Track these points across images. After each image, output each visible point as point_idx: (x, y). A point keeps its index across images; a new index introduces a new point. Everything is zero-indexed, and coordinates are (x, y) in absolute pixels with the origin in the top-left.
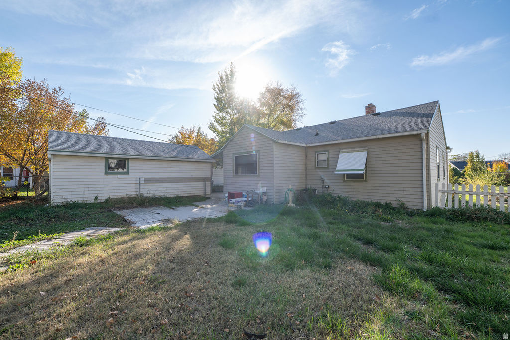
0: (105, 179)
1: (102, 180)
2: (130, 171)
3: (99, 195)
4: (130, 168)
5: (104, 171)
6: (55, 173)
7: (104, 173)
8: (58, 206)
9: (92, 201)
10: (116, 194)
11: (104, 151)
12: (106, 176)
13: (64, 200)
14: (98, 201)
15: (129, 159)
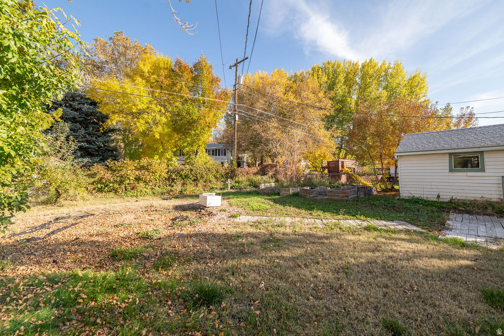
0: (450, 178)
1: (447, 177)
2: (486, 167)
3: (441, 194)
4: (486, 164)
5: (448, 168)
6: (402, 171)
7: (448, 171)
8: (403, 199)
9: (435, 200)
10: (465, 195)
11: (446, 146)
12: (451, 174)
13: (410, 195)
14: (441, 200)
15: (483, 152)
